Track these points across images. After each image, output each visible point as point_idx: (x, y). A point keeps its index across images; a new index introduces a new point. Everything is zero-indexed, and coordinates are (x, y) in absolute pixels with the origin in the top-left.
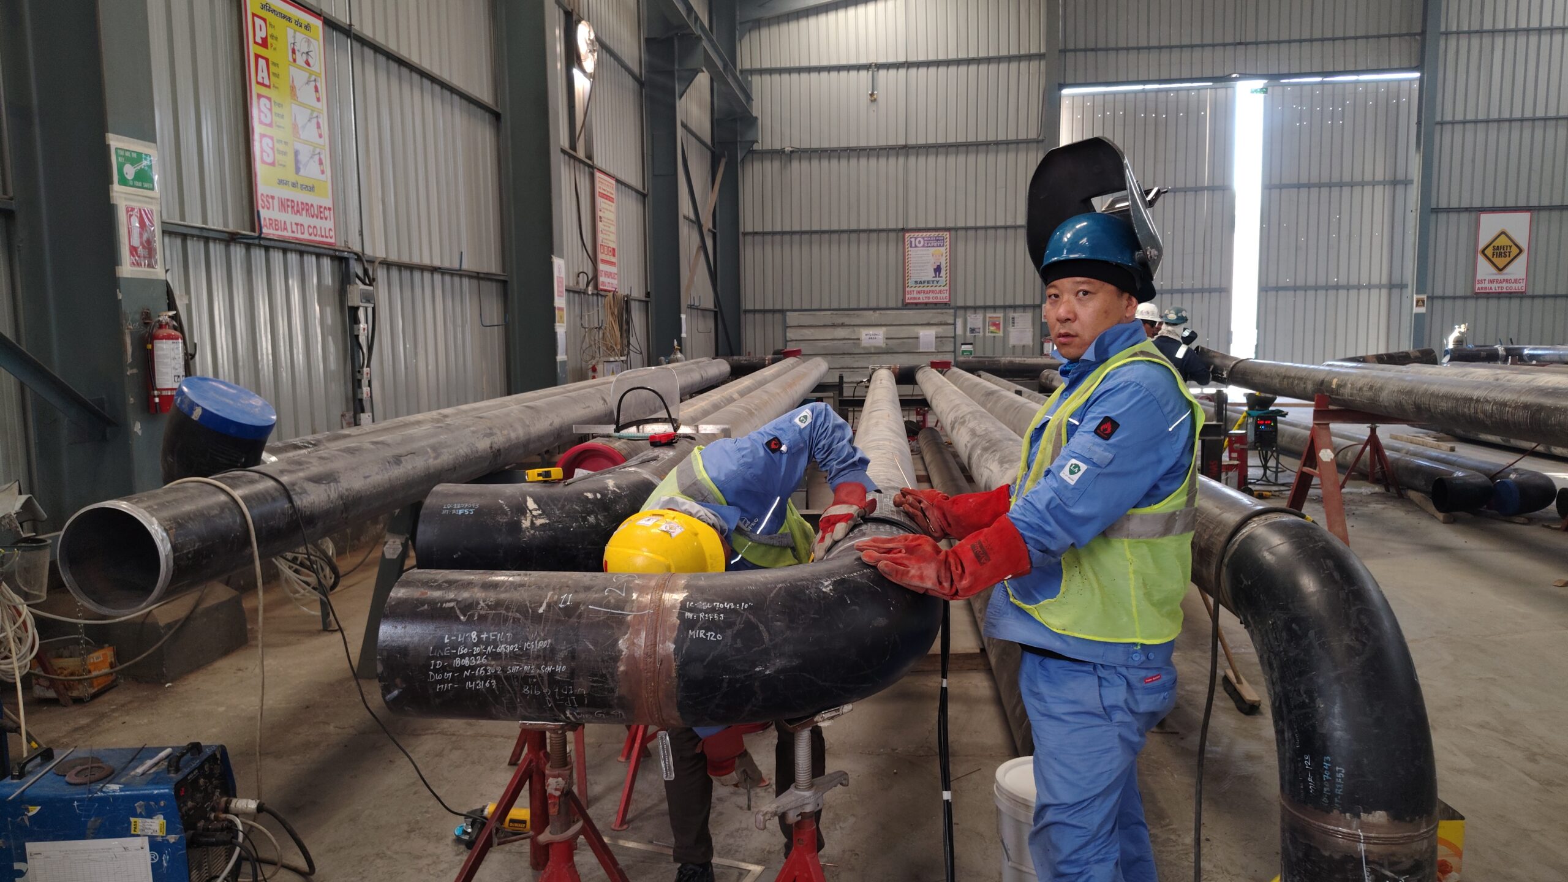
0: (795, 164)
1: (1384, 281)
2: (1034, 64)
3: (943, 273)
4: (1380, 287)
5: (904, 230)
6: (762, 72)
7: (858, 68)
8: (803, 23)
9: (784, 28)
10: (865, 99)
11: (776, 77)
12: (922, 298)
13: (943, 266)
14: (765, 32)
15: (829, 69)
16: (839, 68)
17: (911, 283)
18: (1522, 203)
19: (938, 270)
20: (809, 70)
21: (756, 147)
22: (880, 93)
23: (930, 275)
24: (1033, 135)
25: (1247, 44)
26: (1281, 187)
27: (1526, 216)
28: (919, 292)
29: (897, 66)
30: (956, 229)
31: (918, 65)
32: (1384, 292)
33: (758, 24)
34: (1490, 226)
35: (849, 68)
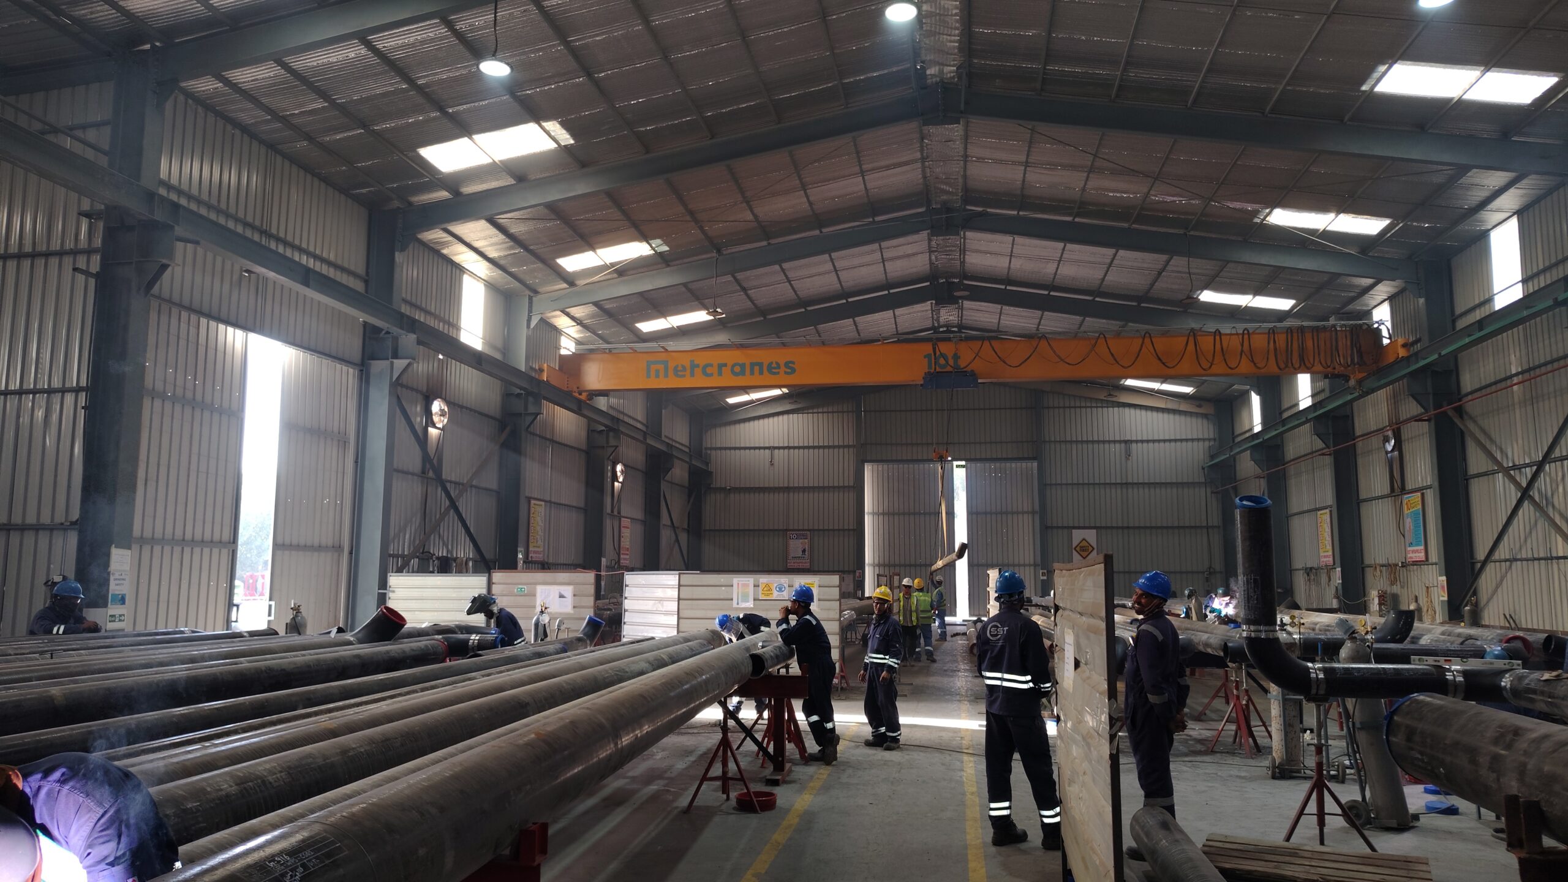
0: (732, 496)
1: (1032, 562)
2: (851, 450)
3: (806, 553)
4: (1030, 565)
5: (787, 530)
6: (716, 449)
7: (765, 448)
8: (737, 426)
9: (728, 428)
10: (767, 464)
11: (723, 452)
12: (796, 566)
13: (807, 549)
14: (718, 430)
15: (750, 448)
16: (755, 448)
17: (790, 557)
18: (1093, 525)
19: (804, 551)
20: (740, 448)
21: (712, 486)
22: (776, 461)
23: (800, 554)
24: (851, 484)
25: (954, 444)
26: (977, 513)
27: (1095, 531)
28: (794, 563)
29: (784, 448)
30: (814, 530)
31: (794, 448)
32: (1032, 568)
33: (715, 426)
34: (1078, 536)
35: (760, 448)
